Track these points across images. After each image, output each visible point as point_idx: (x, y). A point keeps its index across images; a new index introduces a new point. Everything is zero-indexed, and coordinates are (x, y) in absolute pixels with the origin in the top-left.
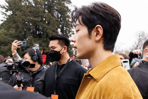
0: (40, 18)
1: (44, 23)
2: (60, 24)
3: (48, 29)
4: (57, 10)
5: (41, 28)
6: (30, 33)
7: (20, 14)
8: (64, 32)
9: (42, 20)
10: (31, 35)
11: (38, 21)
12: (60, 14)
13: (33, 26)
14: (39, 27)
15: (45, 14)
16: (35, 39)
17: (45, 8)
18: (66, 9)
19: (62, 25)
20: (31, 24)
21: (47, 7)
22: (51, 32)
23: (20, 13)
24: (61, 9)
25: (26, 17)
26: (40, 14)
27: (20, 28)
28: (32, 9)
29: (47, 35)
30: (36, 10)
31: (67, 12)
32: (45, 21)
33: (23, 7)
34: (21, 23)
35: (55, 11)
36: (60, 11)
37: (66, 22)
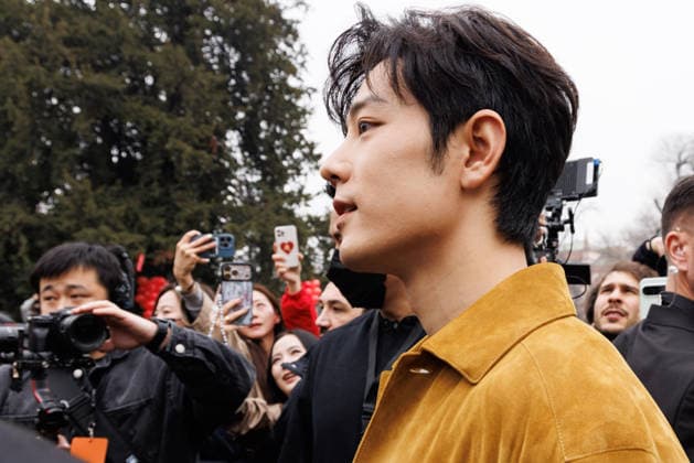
0: (124, 74)
1: (151, 99)
2: (239, 104)
3: (174, 133)
4: (217, 29)
5: (134, 132)
6: (75, 155)
7: (14, 55)
8: (261, 149)
9: (136, 83)
10: (78, 167)
11: (116, 93)
12: (238, 49)
13: (88, 118)
14: (121, 125)
15: (152, 50)
16: (100, 190)
17: (151, 21)
18: (271, 22)
19: (250, 108)
20: (76, 110)
21: (165, 14)
22: (189, 149)
23: (16, 49)
24: (239, 23)
25: (51, 70)
26: (127, 51)
27: (14, 129)
28: (83, 23)
29: (168, 168)
30: (102, 33)
31: (276, 40)
32: (154, 90)
33: (33, 17)
34: (22, 104)
35: (208, 32)
36: (237, 32)
37: (271, 93)
